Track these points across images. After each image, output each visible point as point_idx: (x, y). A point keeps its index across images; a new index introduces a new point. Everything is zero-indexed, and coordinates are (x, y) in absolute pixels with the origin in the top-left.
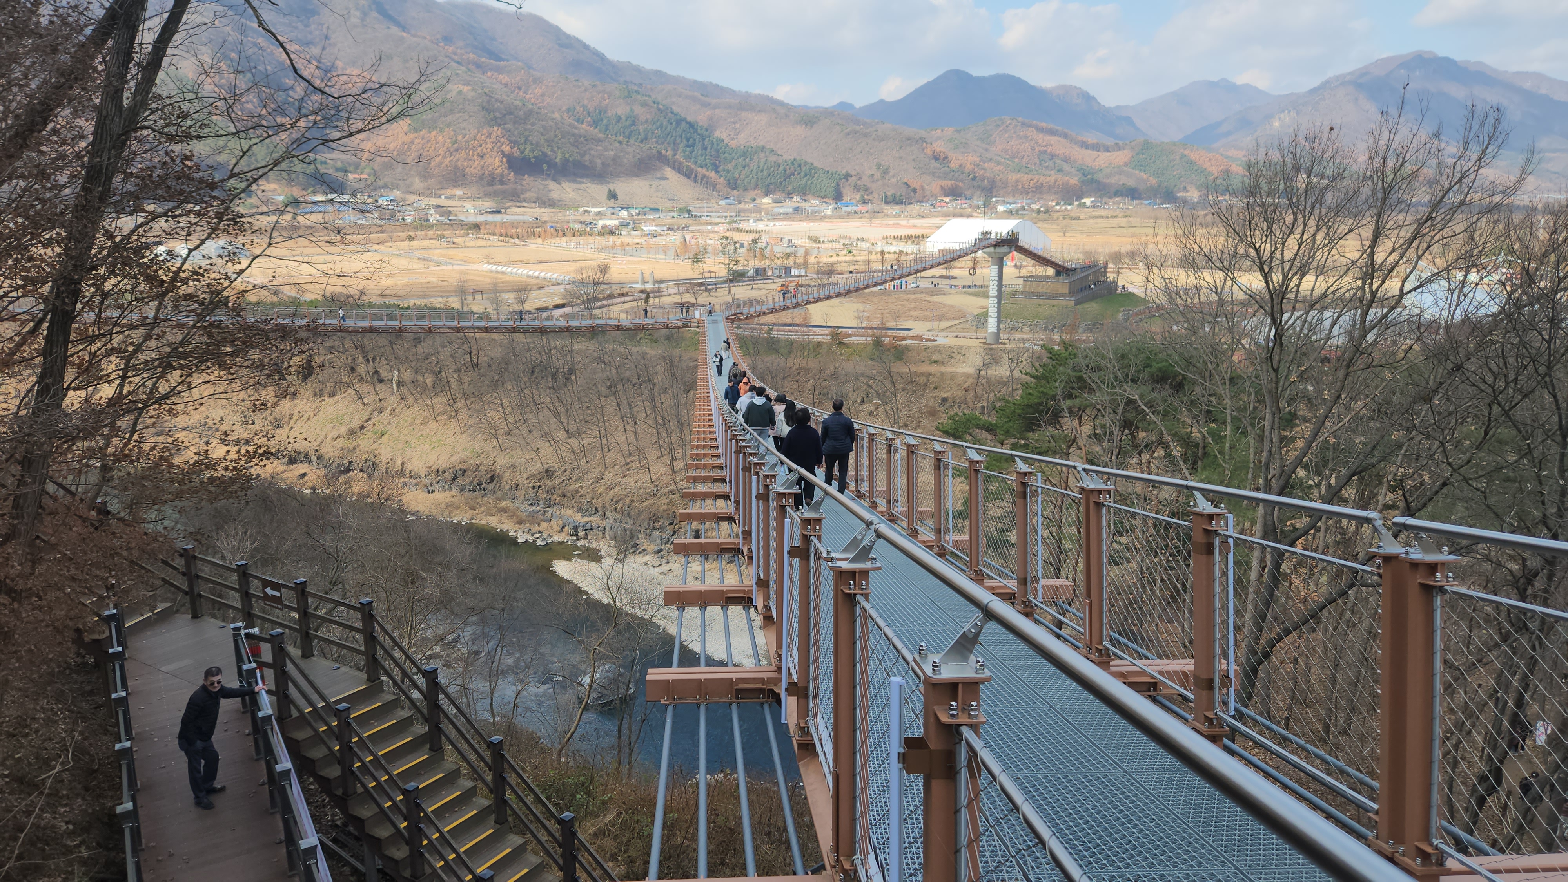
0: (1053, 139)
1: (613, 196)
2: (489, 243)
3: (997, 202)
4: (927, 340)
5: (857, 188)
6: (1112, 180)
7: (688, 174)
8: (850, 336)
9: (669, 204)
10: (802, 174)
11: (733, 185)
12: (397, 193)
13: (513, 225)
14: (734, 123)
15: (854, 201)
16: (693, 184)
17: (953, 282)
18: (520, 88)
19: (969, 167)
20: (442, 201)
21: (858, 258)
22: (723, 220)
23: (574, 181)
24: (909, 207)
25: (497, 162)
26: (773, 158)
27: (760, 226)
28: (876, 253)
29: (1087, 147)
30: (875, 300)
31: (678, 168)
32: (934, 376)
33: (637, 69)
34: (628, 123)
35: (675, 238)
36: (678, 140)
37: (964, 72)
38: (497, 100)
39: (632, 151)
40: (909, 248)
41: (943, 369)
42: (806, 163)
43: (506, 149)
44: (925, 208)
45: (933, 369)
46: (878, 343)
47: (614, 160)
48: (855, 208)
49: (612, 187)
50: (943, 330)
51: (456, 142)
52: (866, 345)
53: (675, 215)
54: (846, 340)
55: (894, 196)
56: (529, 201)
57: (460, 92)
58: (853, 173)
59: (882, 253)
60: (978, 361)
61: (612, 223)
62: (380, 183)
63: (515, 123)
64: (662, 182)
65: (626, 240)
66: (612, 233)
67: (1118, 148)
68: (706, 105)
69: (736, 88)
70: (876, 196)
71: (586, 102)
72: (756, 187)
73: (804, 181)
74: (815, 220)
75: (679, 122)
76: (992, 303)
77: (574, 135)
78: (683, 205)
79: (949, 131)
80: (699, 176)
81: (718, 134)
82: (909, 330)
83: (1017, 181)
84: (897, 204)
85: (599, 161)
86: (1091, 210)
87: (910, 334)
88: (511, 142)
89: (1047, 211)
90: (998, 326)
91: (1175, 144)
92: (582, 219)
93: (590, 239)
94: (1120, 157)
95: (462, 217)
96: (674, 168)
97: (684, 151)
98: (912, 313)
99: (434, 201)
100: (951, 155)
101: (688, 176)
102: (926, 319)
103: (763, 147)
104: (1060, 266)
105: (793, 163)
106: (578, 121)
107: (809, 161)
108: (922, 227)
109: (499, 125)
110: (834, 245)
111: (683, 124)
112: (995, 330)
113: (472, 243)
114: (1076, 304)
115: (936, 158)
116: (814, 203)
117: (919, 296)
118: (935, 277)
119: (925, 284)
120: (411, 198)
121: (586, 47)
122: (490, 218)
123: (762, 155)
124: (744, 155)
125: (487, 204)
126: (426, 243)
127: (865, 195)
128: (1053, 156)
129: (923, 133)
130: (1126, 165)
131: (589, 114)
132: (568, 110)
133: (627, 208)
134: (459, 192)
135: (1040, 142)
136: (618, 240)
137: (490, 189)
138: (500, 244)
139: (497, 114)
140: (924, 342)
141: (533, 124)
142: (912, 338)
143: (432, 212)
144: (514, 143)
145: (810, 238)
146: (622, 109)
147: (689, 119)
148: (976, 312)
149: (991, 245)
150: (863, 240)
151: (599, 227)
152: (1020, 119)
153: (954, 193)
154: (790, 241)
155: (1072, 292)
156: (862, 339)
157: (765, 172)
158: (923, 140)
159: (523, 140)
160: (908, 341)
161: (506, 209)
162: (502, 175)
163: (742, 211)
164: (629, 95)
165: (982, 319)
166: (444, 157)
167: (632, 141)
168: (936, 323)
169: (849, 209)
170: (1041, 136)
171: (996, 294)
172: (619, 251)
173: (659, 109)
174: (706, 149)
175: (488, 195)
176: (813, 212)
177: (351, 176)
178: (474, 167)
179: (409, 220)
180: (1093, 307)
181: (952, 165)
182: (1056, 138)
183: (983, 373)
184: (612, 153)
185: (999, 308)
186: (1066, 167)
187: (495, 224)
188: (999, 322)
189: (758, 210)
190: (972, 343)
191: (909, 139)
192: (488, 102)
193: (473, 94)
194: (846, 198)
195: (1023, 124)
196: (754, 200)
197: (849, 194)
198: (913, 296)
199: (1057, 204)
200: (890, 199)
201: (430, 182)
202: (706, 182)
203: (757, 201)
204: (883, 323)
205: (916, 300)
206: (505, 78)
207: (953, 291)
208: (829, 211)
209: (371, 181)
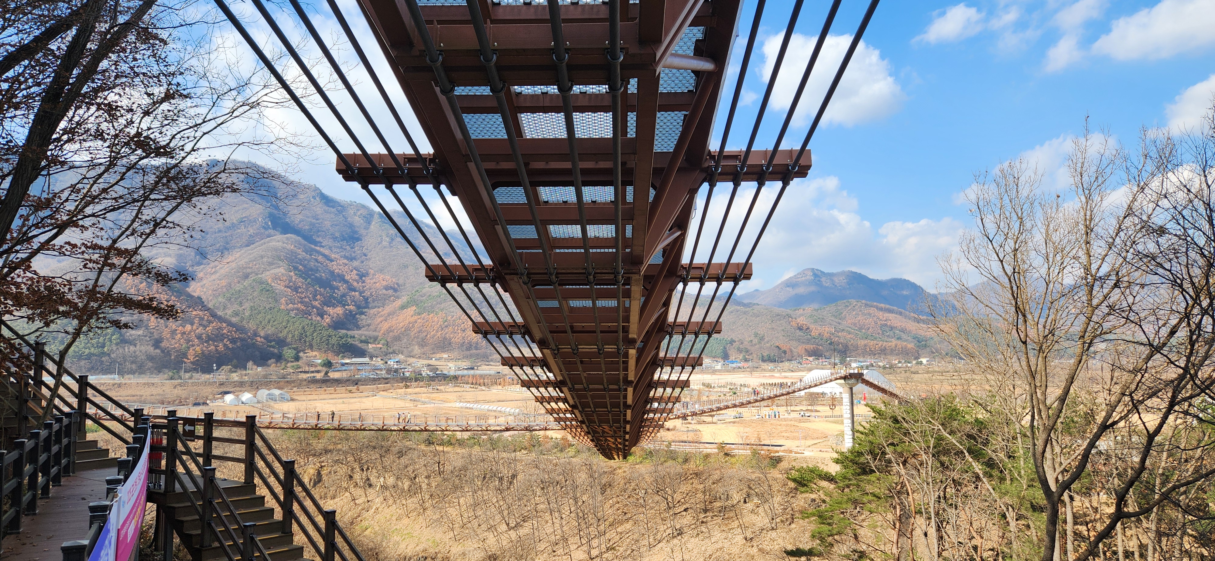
0: (891, 316)
2: (462, 389)
3: (851, 361)
5: (740, 350)
6: (942, 346)
8: (734, 449)
12: (401, 357)
13: (482, 377)
15: (738, 360)
17: (817, 414)
19: (826, 335)
20: (433, 362)
24: (781, 365)
29: (919, 322)
30: (754, 425)
37: (819, 270)
44: (793, 365)
48: (739, 365)
51: (446, 321)
52: (746, 456)
54: (730, 452)
55: (769, 356)
56: (495, 361)
58: (737, 340)
62: (391, 350)
70: (755, 356)
74: (708, 373)
79: (809, 309)
82: (781, 446)
83: (865, 345)
84: (772, 362)
89: (891, 368)
95: (445, 372)
98: (784, 434)
99: (426, 362)
100: (812, 326)
102: (794, 438)
108: (791, 378)
109: (478, 309)
110: (722, 389)
113: (451, 389)
115: (800, 329)
117: (789, 423)
118: (802, 411)
119: (795, 415)
120: (411, 360)
122: (465, 372)
125: (464, 364)
127: (746, 355)
128: (892, 328)
129: (789, 312)
134: (445, 356)
135: (881, 317)
137: (468, 353)
138: (471, 389)
142: (784, 451)
143: (424, 369)
145: (703, 384)
150: (745, 386)
152: (863, 301)
153: (816, 354)
156: (743, 452)
158: (789, 316)
161: (478, 366)
162: (477, 343)
166: (437, 332)
169: (734, 365)
170: (881, 313)
175: (466, 357)
177: (370, 346)
178: (457, 338)
181: (813, 334)
182: (894, 315)
186: (904, 336)
187: (469, 376)
191: (778, 315)
194: (732, 358)
195: (866, 305)
197: (733, 355)
198: (785, 423)
199: (900, 362)
200: (766, 358)
201: (426, 349)
204: (760, 441)
205: (786, 425)
207: (817, 419)
208: (719, 367)
209: (384, 349)
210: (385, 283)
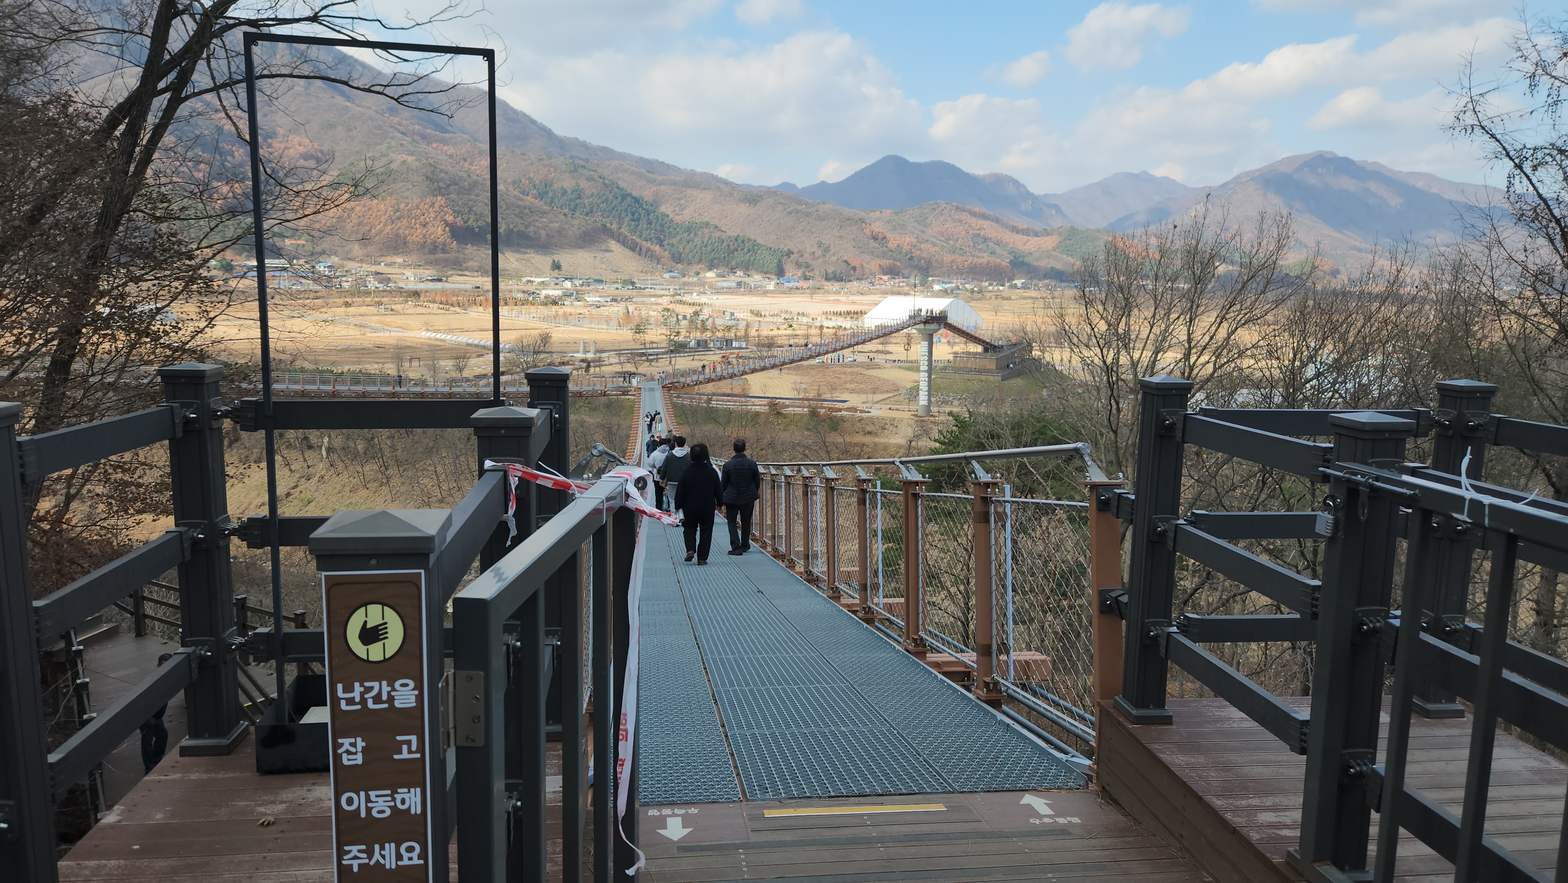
0: (986, 224)
1: (557, 266)
2: (428, 311)
3: (933, 281)
4: (862, 411)
5: (798, 265)
6: (1042, 264)
7: (633, 247)
8: (788, 406)
9: (613, 276)
10: (746, 250)
11: (677, 258)
12: (335, 260)
13: (454, 293)
14: (679, 199)
15: (796, 277)
16: (638, 257)
17: (889, 357)
18: (465, 160)
19: (906, 248)
20: (381, 268)
21: (798, 332)
22: (666, 293)
23: (518, 251)
24: (849, 285)
25: (440, 231)
26: (717, 234)
27: (704, 299)
28: (816, 328)
29: (1018, 232)
30: (813, 372)
31: (623, 241)
32: (868, 446)
33: (584, 145)
34: (573, 196)
35: (618, 309)
36: (623, 214)
37: (901, 158)
38: (441, 171)
39: (577, 224)
40: (847, 323)
41: (877, 440)
42: (749, 240)
43: (450, 218)
44: (864, 285)
45: (867, 440)
46: (814, 413)
47: (558, 231)
48: (797, 284)
49: (556, 258)
50: (877, 402)
51: (398, 210)
52: (802, 415)
53: (619, 286)
54: (783, 411)
55: (834, 273)
56: (472, 270)
57: (404, 162)
58: (795, 250)
59: (821, 327)
60: (910, 433)
61: (556, 293)
62: (318, 249)
63: (459, 194)
64: (607, 255)
65: (568, 310)
66: (555, 303)
67: (1046, 233)
68: (652, 181)
69: (682, 166)
70: (817, 273)
71: (532, 175)
72: (700, 261)
73: (747, 257)
74: (758, 295)
75: (624, 197)
76: (923, 376)
77: (519, 206)
78: (627, 277)
79: (887, 213)
80: (644, 250)
81: (663, 209)
82: (845, 401)
83: (952, 262)
84: (837, 281)
85: (543, 233)
86: (1022, 291)
87: (846, 405)
88: (454, 211)
89: (980, 292)
90: (929, 401)
91: (1099, 231)
92: (525, 288)
93: (533, 309)
94: (1048, 242)
95: (401, 285)
96: (618, 241)
97: (629, 225)
98: (848, 386)
99: (374, 268)
100: (889, 235)
101: (633, 249)
102: (860, 391)
103: (708, 224)
104: (987, 343)
105: (736, 239)
106: (523, 193)
107: (752, 237)
108: (861, 304)
109: (443, 195)
110: (775, 319)
111: (629, 199)
112: (925, 403)
113: (411, 311)
114: (1002, 380)
115: (875, 238)
116: (756, 278)
117: (855, 369)
118: (871, 352)
119: (862, 358)
120: (350, 265)
121: (533, 122)
122: (431, 286)
123: (706, 231)
124: (689, 230)
125: (428, 272)
126: (363, 309)
127: (807, 271)
128: (985, 240)
129: (862, 214)
130: (1054, 249)
131: (534, 187)
132: (514, 183)
133: (570, 279)
134: (399, 260)
135: (973, 225)
136: (561, 310)
137: (432, 257)
138: (440, 311)
139: (442, 184)
140: (858, 414)
141: (477, 195)
142: (848, 409)
143: (370, 278)
144: (457, 213)
145: (752, 312)
146: (568, 183)
147: (634, 194)
148: (909, 385)
149: (921, 322)
150: (803, 315)
151: (542, 297)
152: (954, 204)
153: (892, 272)
154: (732, 314)
155: (999, 368)
156: (798, 410)
157: (709, 248)
158: (862, 221)
159: (467, 210)
160: (844, 413)
161: (447, 277)
162: (444, 244)
163: (685, 284)
164: (575, 170)
165: (913, 393)
166: (385, 225)
167: (577, 214)
168: (870, 396)
169: (790, 285)
170: (974, 220)
171: (926, 368)
172: (561, 321)
173: (605, 184)
174: (651, 223)
175: (429, 263)
176: (756, 287)
177: (288, 242)
178: (416, 236)
179: (346, 285)
180: (1018, 383)
181: (890, 245)
182: (989, 222)
183: (913, 444)
184: (557, 225)
185: (930, 381)
186: (998, 250)
187: (436, 292)
188: (929, 395)
189: (702, 284)
190: (904, 415)
191: (849, 219)
192: (433, 172)
193: (417, 164)
194: (788, 274)
195: (957, 208)
196: (698, 274)
197: (790, 270)
198: (850, 370)
199: (991, 285)
200: (831, 276)
201: (369, 248)
202: (650, 255)
203: (701, 275)
204: (819, 395)
205: (852, 373)
206: (451, 150)
207: (888, 365)
208: (771, 286)
209: (309, 247)
210: (302, 149)
